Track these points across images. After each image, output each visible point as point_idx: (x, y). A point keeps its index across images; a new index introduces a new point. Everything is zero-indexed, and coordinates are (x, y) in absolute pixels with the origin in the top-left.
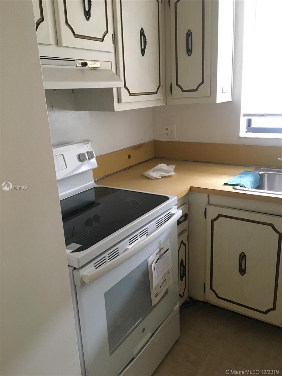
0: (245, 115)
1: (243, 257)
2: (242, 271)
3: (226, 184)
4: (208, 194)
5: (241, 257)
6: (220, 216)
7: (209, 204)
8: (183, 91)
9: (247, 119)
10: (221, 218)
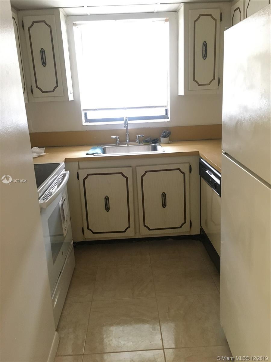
0: (84, 110)
1: (107, 199)
2: (107, 209)
3: (87, 154)
4: (78, 162)
5: (106, 199)
6: (89, 175)
7: (79, 169)
8: (43, 92)
9: (84, 113)
10: (89, 176)
